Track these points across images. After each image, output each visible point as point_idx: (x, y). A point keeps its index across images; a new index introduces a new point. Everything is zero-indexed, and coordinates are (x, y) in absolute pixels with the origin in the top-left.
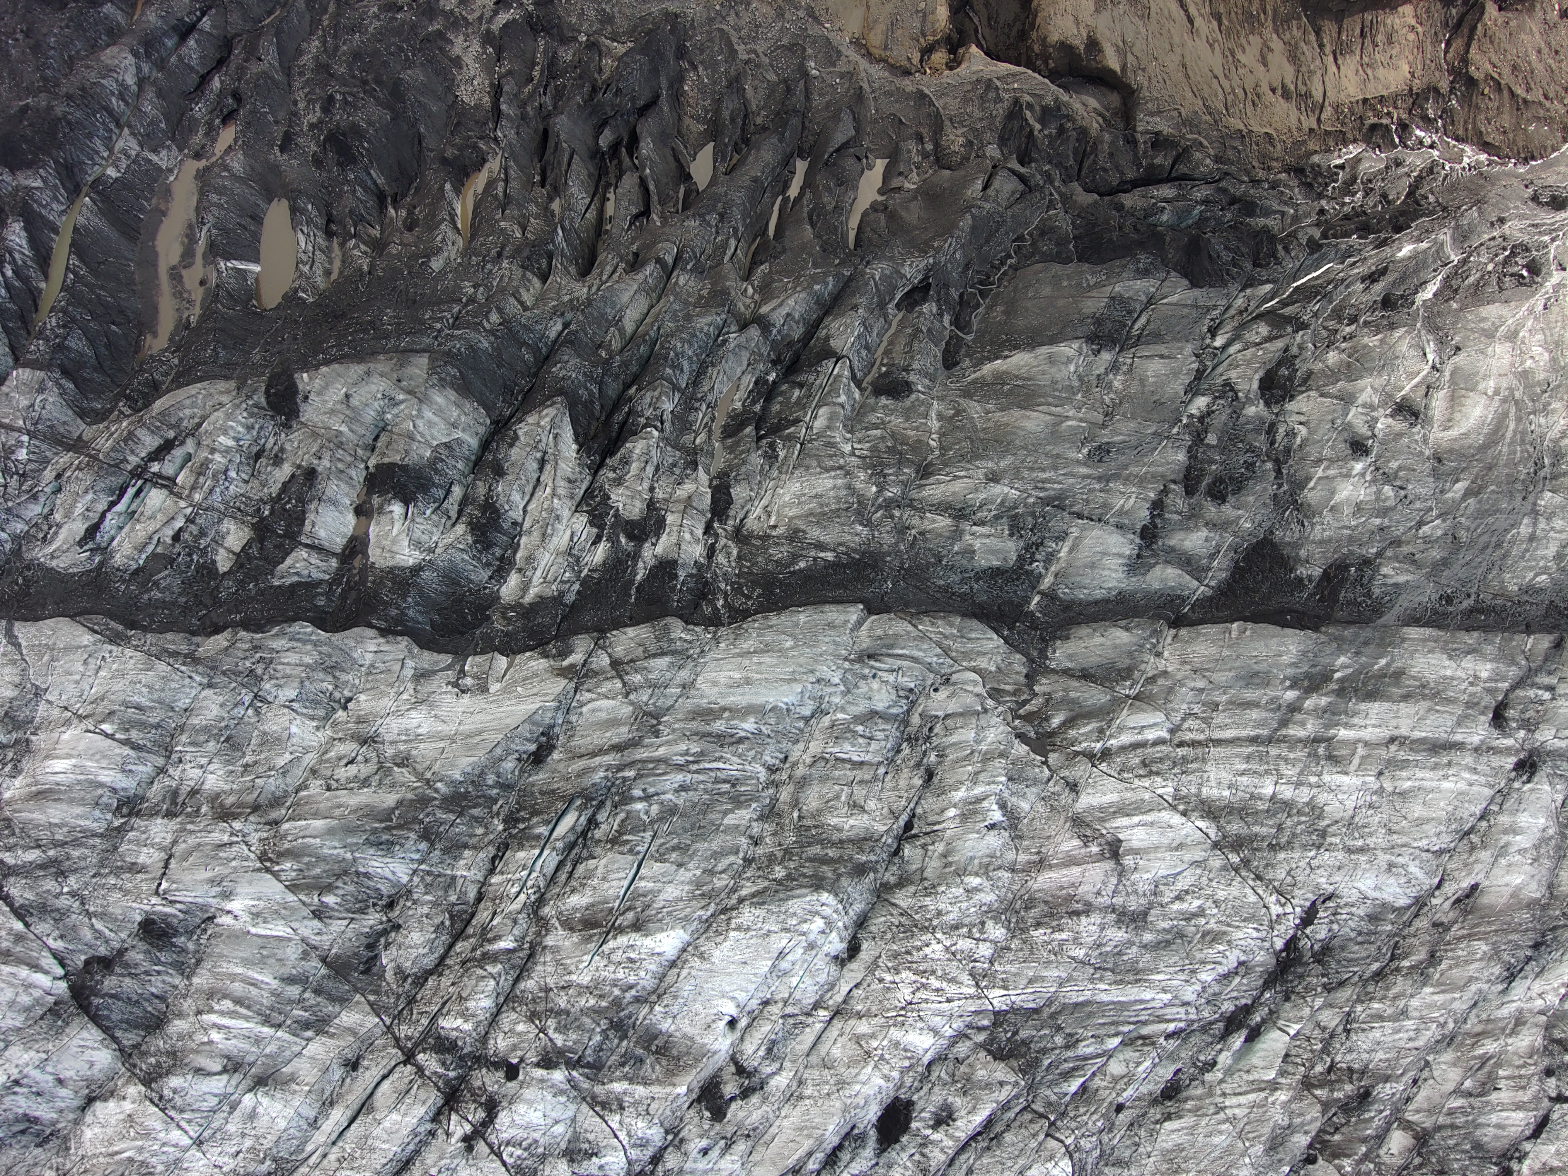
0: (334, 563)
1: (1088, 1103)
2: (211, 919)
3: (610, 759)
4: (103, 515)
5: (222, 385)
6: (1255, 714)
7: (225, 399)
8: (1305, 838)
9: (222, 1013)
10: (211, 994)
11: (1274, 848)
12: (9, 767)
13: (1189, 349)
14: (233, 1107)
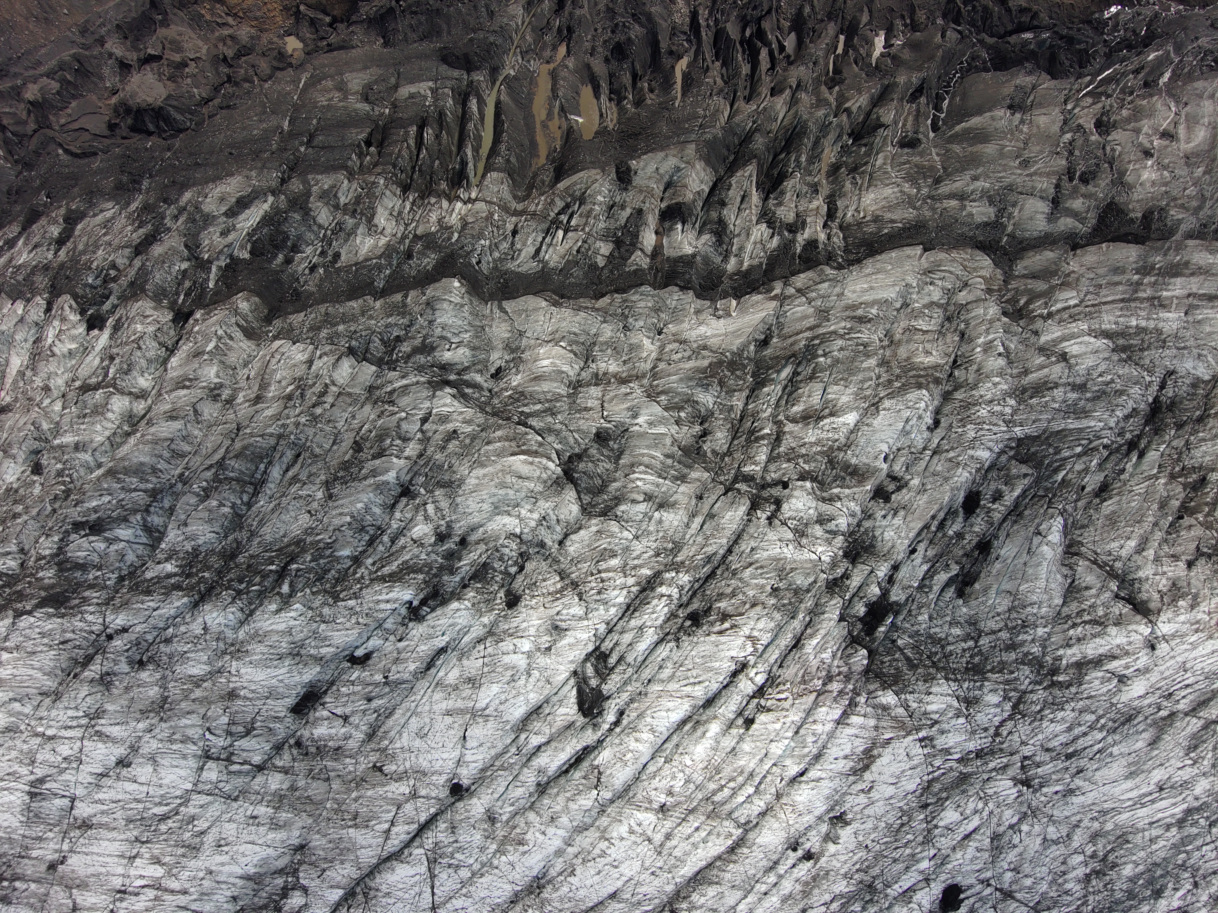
0: (648, 260)
1: (1067, 487)
2: (627, 430)
3: (808, 334)
4: (542, 243)
5: (594, 171)
6: (1120, 288)
7: (598, 177)
8: (1156, 344)
9: (640, 473)
10: (632, 465)
11: (1142, 350)
12: (514, 370)
13: (1057, 110)
14: (650, 519)
